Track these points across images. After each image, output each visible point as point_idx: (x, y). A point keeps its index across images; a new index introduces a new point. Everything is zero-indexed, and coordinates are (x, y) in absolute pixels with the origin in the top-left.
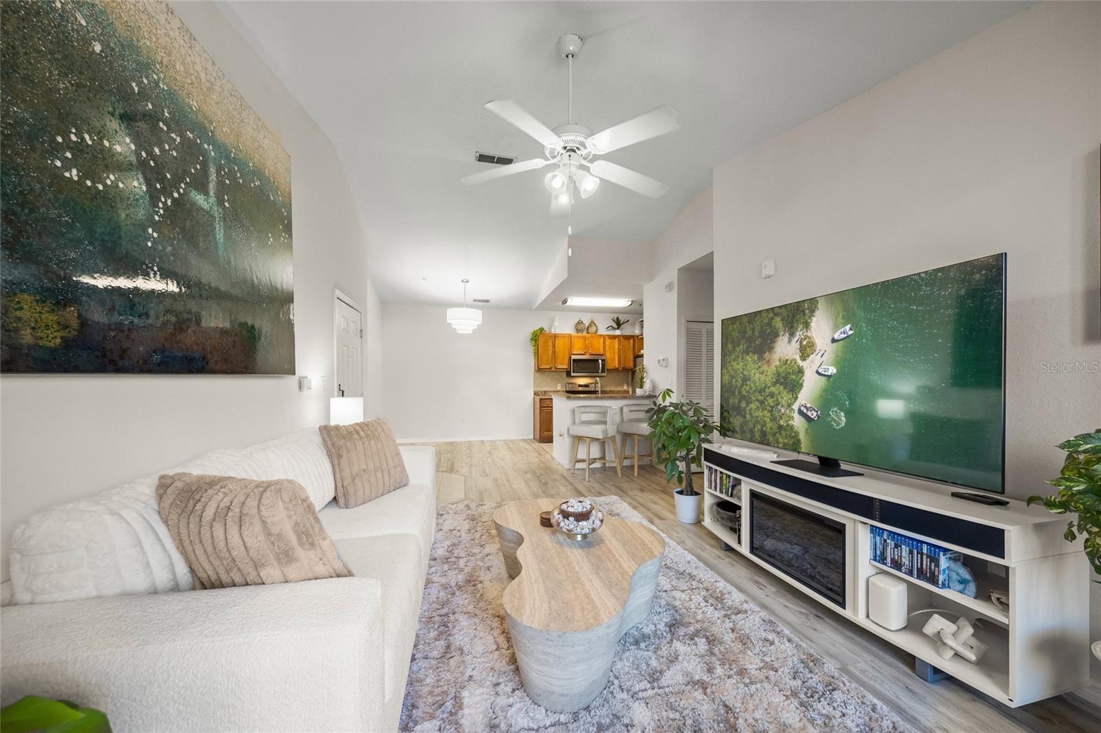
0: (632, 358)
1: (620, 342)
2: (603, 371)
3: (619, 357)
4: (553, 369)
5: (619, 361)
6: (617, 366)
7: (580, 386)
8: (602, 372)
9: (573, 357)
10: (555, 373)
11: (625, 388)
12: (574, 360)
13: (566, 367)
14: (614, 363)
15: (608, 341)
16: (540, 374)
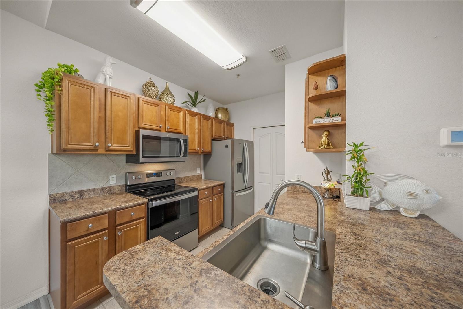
0: (210, 140)
1: (199, 120)
2: (185, 156)
3: (199, 138)
4: (101, 151)
5: (199, 143)
6: (197, 148)
7: (149, 175)
8: (183, 156)
9: (143, 132)
10: (104, 158)
11: (198, 172)
12: (144, 137)
13: (129, 148)
14: (194, 146)
15: (188, 118)
16: (64, 160)
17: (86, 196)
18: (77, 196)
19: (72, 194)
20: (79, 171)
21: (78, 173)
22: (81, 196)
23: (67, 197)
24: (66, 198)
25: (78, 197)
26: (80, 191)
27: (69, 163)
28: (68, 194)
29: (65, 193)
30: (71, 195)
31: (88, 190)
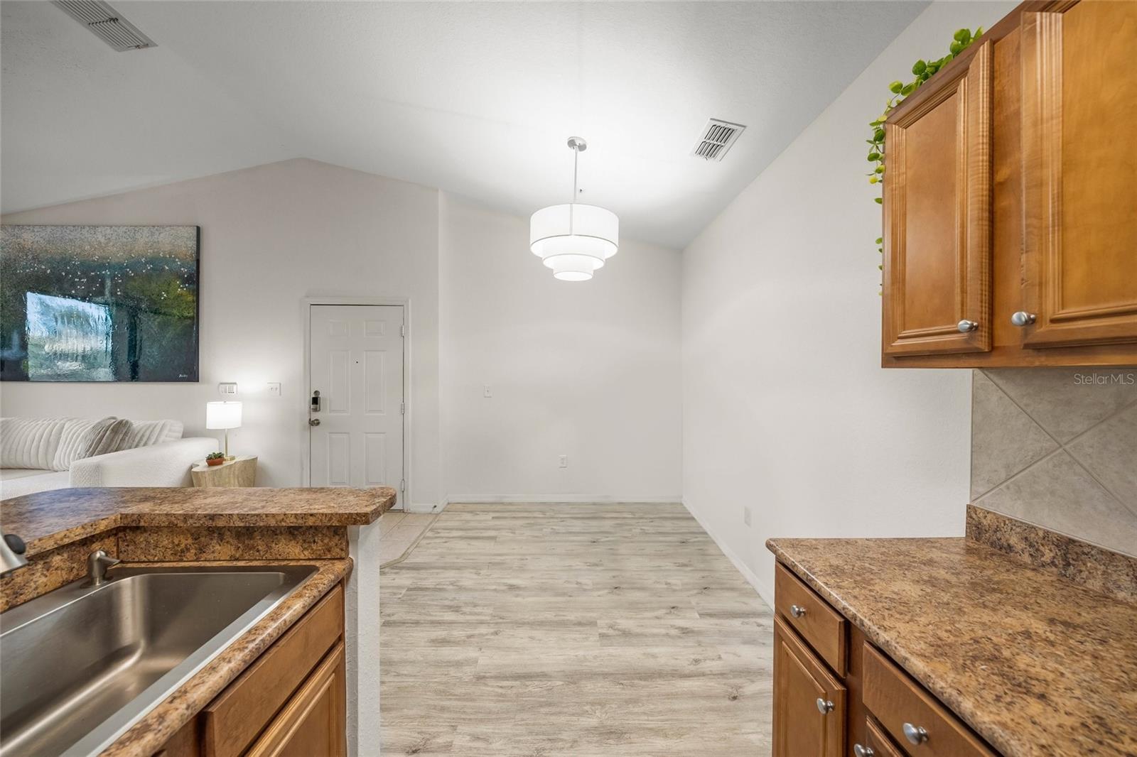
16: (1012, 394)
17: (1088, 578)
18: (1052, 555)
19: (1033, 535)
20: (1067, 447)
21: (1061, 454)
22: (1068, 564)
23: (1014, 540)
24: (1011, 542)
25: (1053, 563)
26: (1062, 537)
27: (1027, 405)
28: (1018, 530)
29: (1007, 522)
30: (1026, 538)
31: (1102, 552)
